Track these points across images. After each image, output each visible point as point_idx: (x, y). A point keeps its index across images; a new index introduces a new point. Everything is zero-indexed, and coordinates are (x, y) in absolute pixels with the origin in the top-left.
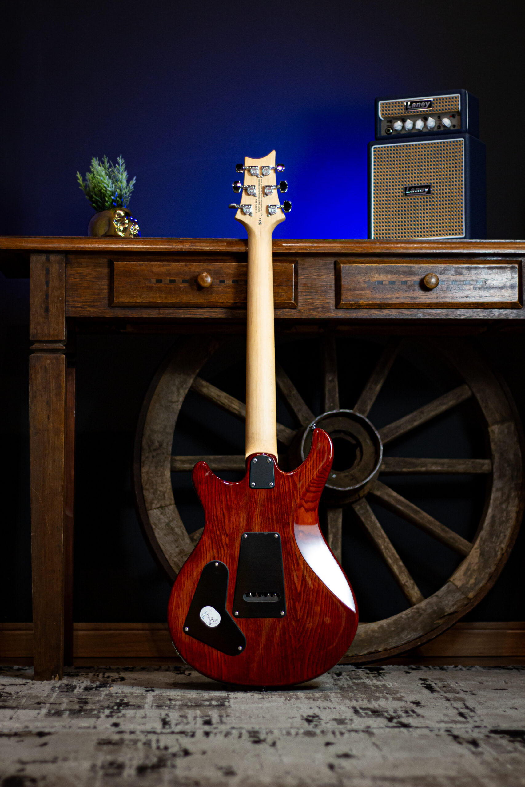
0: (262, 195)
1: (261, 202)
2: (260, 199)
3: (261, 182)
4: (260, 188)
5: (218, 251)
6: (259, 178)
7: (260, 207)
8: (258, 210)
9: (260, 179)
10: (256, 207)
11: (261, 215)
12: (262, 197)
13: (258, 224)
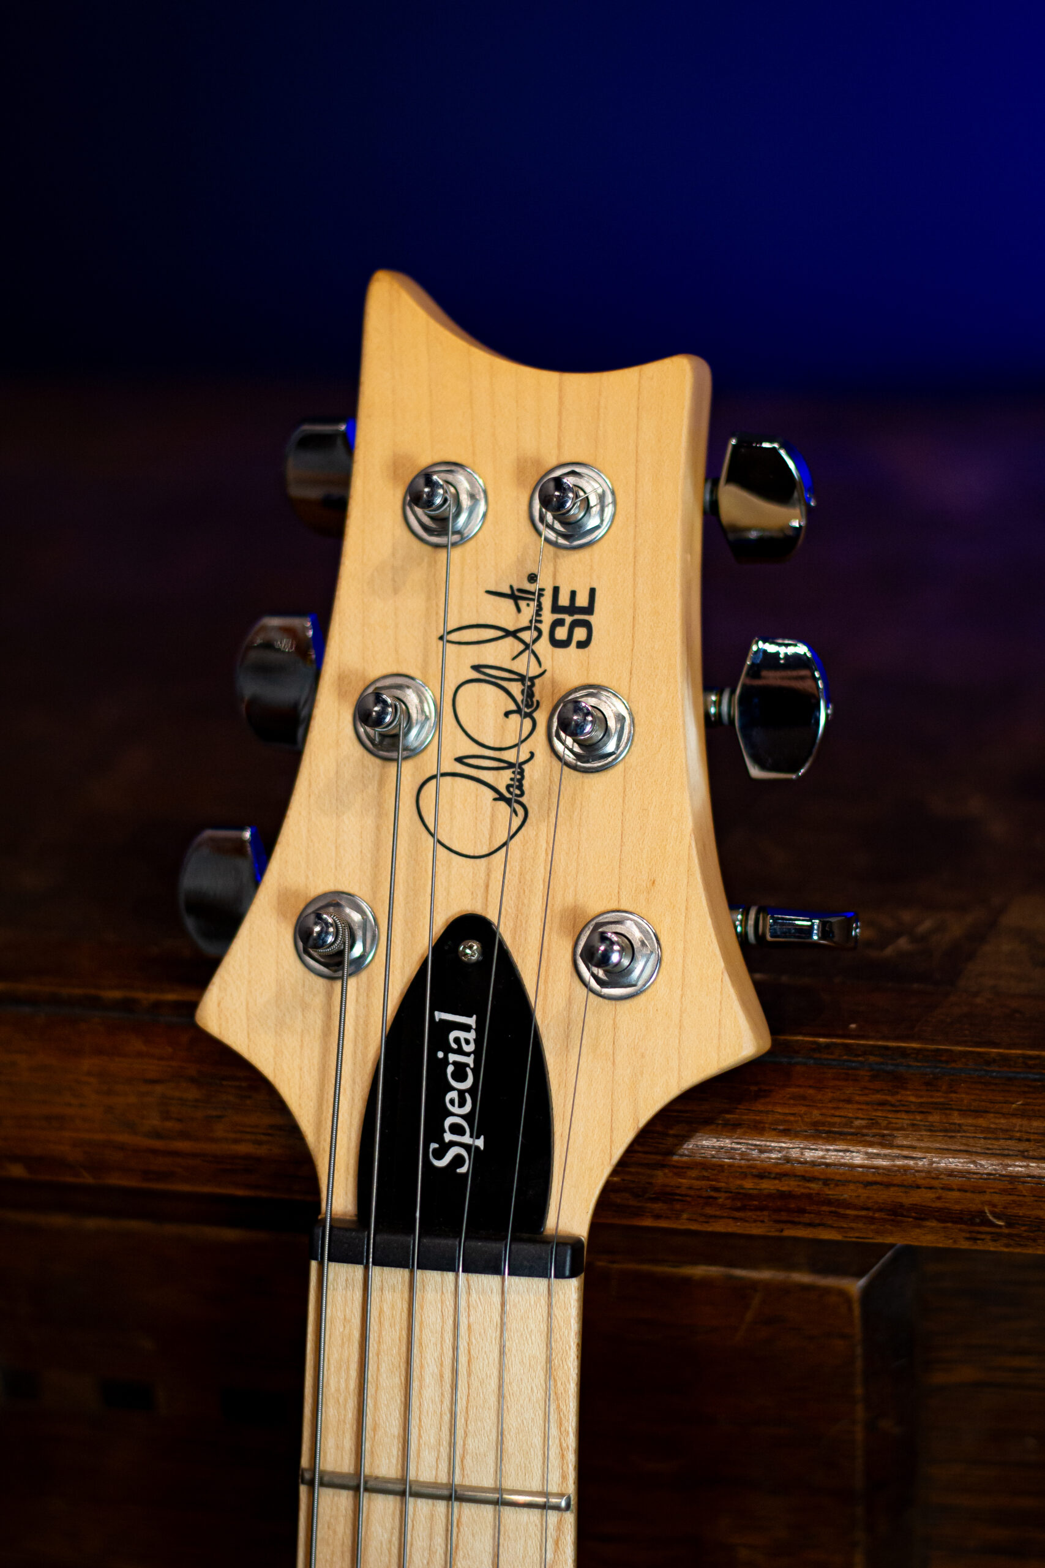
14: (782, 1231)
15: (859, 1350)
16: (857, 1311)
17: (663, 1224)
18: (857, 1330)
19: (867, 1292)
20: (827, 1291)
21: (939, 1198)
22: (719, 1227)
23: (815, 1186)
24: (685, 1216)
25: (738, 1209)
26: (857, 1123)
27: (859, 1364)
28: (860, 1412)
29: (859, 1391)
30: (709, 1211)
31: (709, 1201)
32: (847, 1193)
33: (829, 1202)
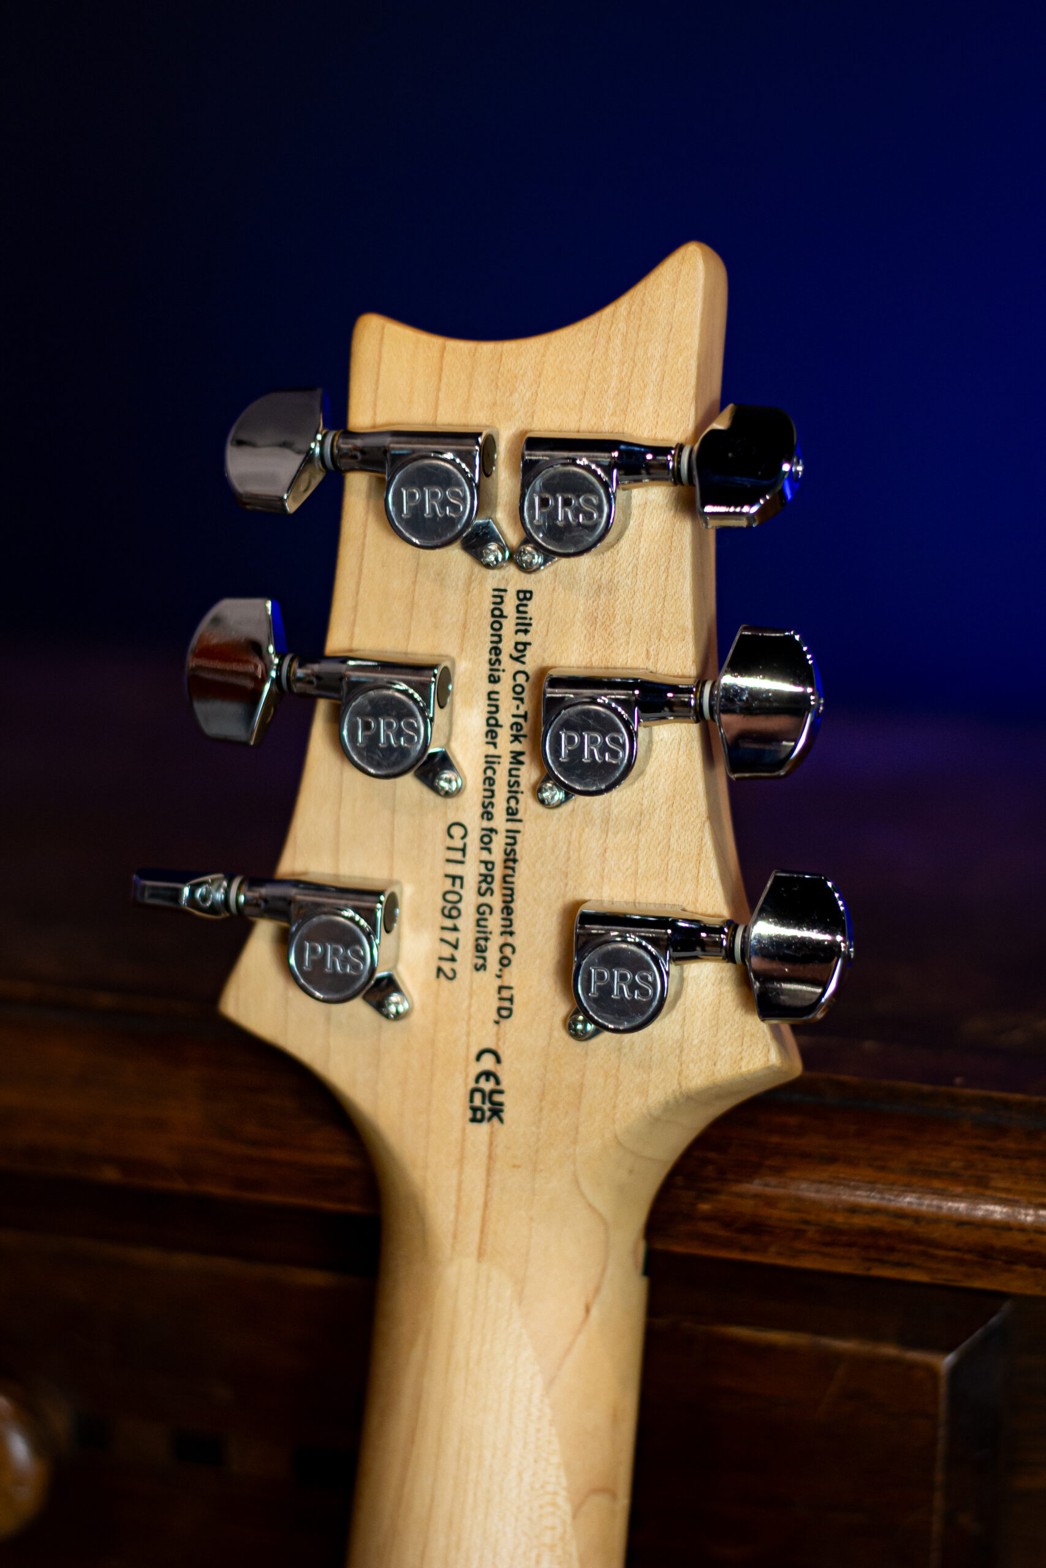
0: (529, 774)
1: (510, 858)
2: (500, 821)
3: (524, 626)
4: (505, 688)
5: (110, 1174)
6: (493, 579)
7: (495, 922)
8: (466, 955)
9: (512, 579)
10: (451, 911)
11: (504, 1012)
12: (527, 804)
13: (459, 1109)
14: (869, 1269)
15: (942, 1432)
16: (943, 1389)
17: (751, 1257)
18: (943, 1408)
19: (956, 1370)
20: (913, 1366)
21: (1031, 1241)
22: (807, 1263)
23: (906, 1224)
24: (773, 1249)
25: (827, 1244)
26: (954, 1164)
27: (941, 1447)
28: (939, 1501)
29: (939, 1477)
30: (799, 1245)
31: (799, 1234)
32: (937, 1233)
33: (918, 1241)
